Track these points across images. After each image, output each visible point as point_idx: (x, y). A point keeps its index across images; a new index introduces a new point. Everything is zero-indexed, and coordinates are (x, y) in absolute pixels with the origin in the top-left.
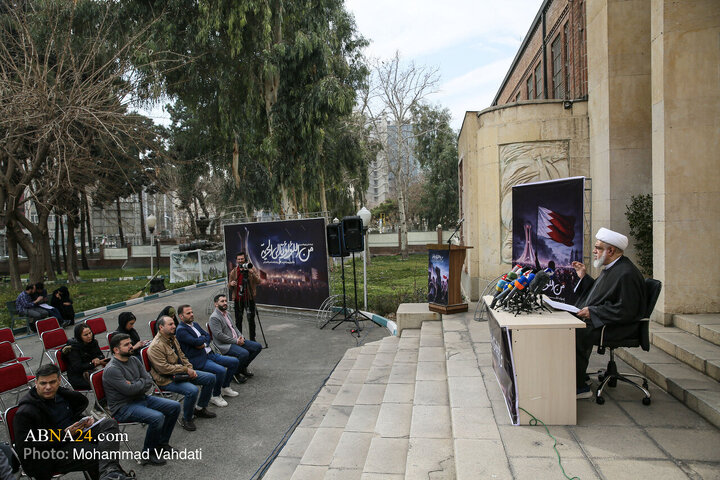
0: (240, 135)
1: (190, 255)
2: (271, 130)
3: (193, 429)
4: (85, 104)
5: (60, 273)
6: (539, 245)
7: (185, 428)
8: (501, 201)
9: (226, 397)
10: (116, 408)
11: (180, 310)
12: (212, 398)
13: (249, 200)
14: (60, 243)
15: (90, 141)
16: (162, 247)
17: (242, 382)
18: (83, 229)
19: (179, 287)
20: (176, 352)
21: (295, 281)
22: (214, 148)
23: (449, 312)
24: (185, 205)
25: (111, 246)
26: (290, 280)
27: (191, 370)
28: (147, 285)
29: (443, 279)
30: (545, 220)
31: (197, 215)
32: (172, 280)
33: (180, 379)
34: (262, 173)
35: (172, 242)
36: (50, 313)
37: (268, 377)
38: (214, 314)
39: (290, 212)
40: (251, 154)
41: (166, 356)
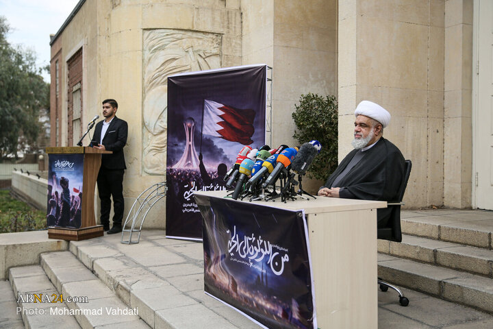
6: (205, 146)
8: (143, 98)
23: (81, 238)
29: (72, 193)
30: (213, 116)
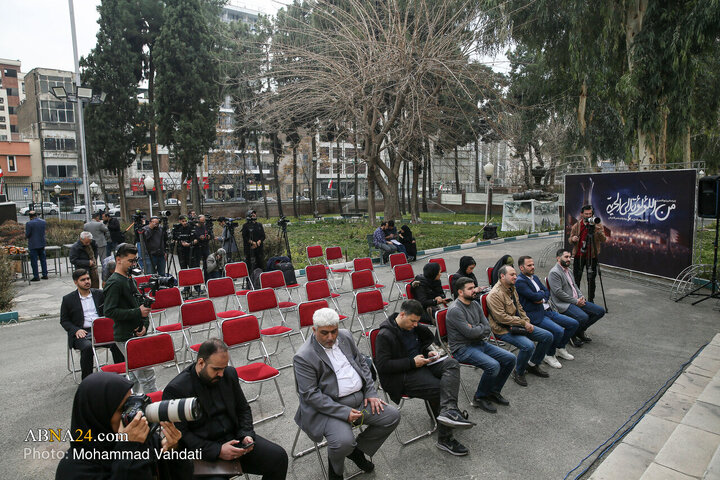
0: (590, 75)
1: (523, 204)
2: (630, 65)
3: (524, 385)
4: (436, 55)
5: (404, 214)
7: (516, 380)
9: (560, 358)
10: (456, 348)
11: (521, 261)
12: (546, 356)
13: (594, 149)
14: (406, 187)
15: (438, 91)
16: (494, 195)
17: (578, 346)
18: (425, 175)
19: (510, 236)
20: (515, 303)
21: (647, 243)
22: (559, 91)
24: (520, 154)
25: (447, 192)
26: (639, 240)
27: (528, 324)
28: (481, 231)
31: (531, 164)
32: (504, 229)
33: (516, 331)
34: (612, 117)
35: (504, 191)
36: (398, 249)
37: (608, 347)
38: (555, 269)
39: (646, 162)
40: (600, 96)
41: (505, 305)
